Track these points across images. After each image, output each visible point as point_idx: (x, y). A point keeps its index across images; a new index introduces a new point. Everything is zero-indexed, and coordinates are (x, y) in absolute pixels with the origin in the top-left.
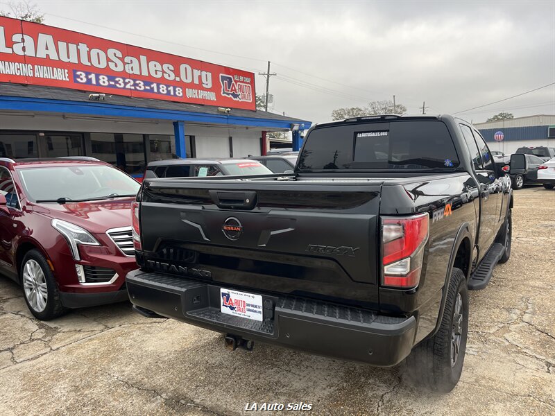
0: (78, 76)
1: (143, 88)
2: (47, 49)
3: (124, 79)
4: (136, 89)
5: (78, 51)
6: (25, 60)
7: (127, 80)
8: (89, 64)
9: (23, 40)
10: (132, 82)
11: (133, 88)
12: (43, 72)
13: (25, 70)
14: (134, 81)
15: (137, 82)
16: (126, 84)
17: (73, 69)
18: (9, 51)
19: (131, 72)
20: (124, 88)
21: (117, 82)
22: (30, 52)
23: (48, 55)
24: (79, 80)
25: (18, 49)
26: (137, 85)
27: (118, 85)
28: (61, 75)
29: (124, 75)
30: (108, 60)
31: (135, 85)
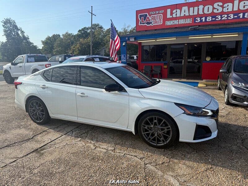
0: (197, 20)
1: (232, 17)
2: (185, 12)
3: (221, 16)
4: (228, 19)
5: (198, 9)
6: (176, 19)
7: (223, 16)
8: (203, 13)
9: (176, 11)
10: (226, 16)
11: (226, 19)
12: (182, 22)
13: (176, 22)
14: (228, 15)
15: (230, 15)
16: (222, 17)
17: (194, 17)
18: (171, 17)
19: (227, 11)
20: (221, 20)
21: (217, 18)
22: (178, 15)
23: (185, 15)
25: (174, 16)
26: (229, 17)
27: (217, 19)
28: (189, 21)
29: (222, 14)
30: (214, 8)
31: (228, 17)
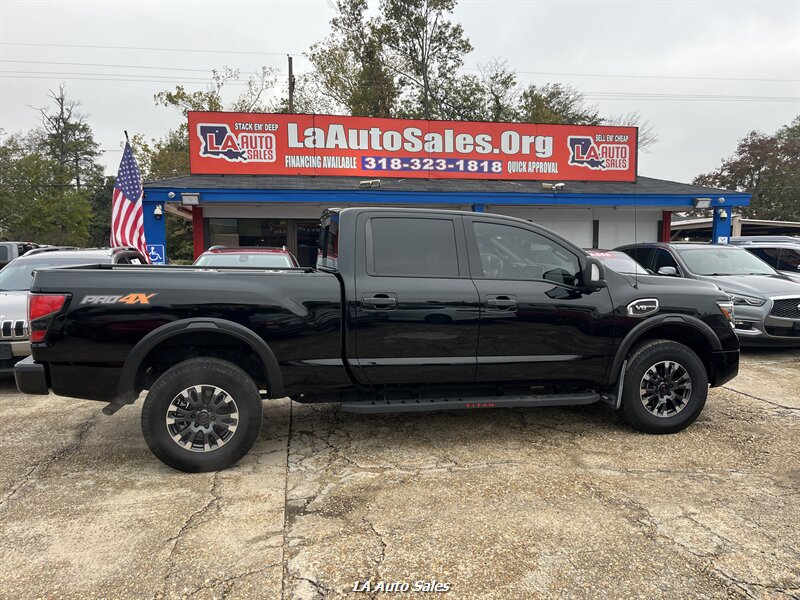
0: (367, 163)
1: (444, 167)
2: (337, 138)
3: (421, 159)
4: (435, 169)
5: (370, 136)
6: (314, 152)
7: (425, 161)
8: (381, 148)
9: (314, 134)
10: (431, 162)
11: (432, 168)
12: (331, 163)
13: (314, 162)
14: (435, 160)
15: (438, 161)
16: (423, 164)
17: (362, 156)
18: (301, 145)
19: (431, 151)
20: (421, 169)
21: (412, 164)
22: (320, 144)
23: (337, 145)
24: (367, 166)
25: (309, 143)
26: (438, 164)
27: (413, 167)
28: (349, 164)
29: (422, 155)
30: (404, 140)
31: (435, 164)
